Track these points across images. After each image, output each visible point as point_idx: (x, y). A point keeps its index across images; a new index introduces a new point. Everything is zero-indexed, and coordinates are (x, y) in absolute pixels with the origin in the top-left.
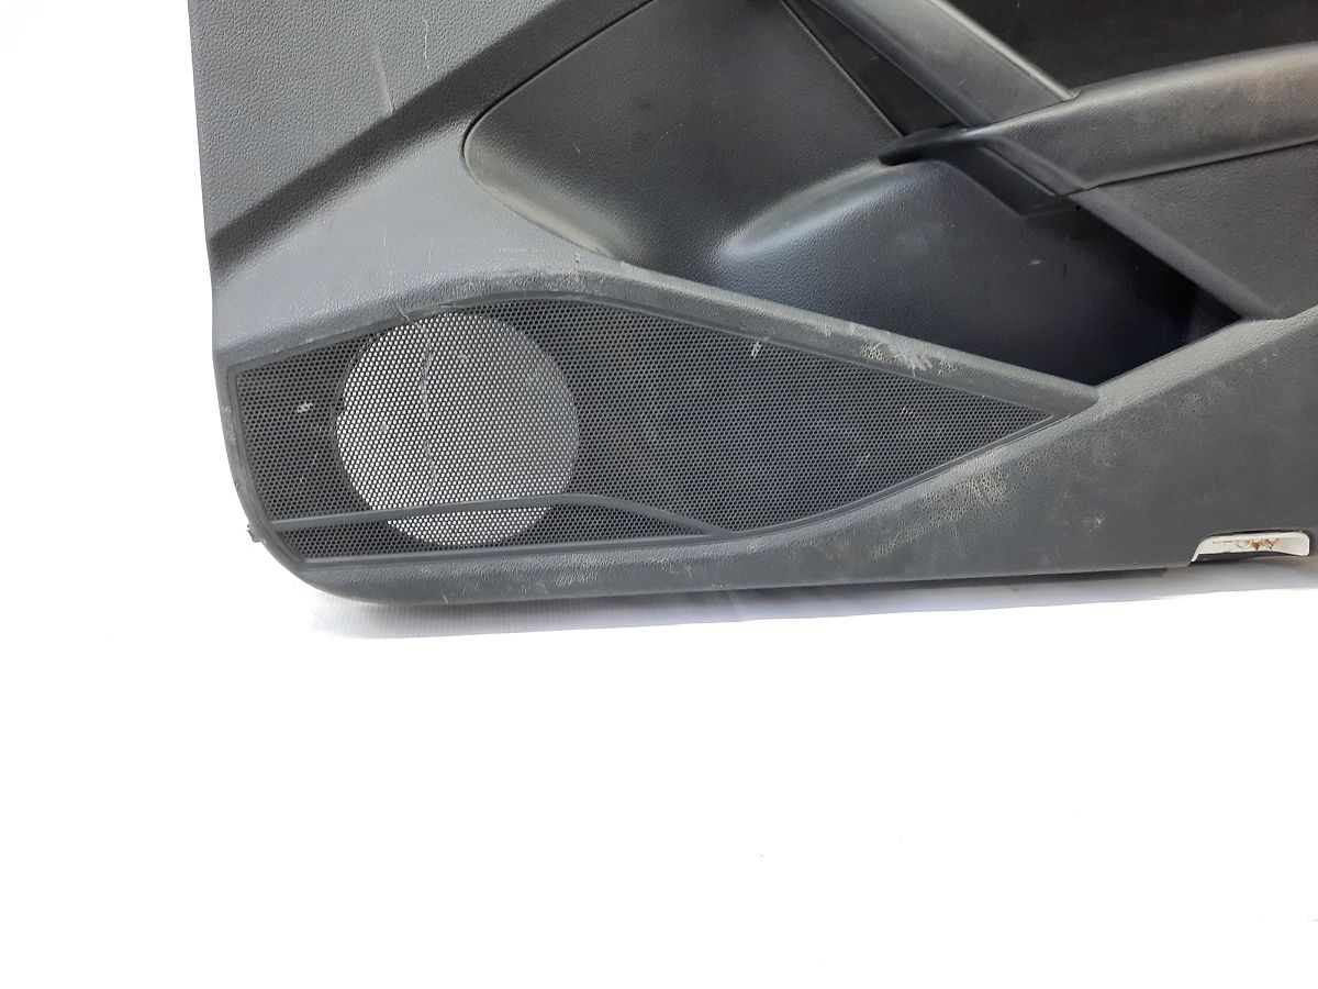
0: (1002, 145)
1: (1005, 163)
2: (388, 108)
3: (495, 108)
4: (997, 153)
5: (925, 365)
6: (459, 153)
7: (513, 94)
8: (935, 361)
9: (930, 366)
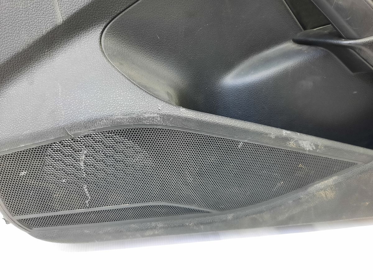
0: (360, 49)
1: (358, 56)
2: (60, 19)
3: (117, 18)
4: (358, 53)
5: (313, 148)
6: (98, 43)
7: (126, 11)
8: (317, 146)
9: (314, 148)
